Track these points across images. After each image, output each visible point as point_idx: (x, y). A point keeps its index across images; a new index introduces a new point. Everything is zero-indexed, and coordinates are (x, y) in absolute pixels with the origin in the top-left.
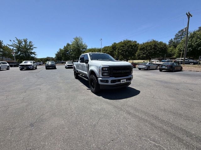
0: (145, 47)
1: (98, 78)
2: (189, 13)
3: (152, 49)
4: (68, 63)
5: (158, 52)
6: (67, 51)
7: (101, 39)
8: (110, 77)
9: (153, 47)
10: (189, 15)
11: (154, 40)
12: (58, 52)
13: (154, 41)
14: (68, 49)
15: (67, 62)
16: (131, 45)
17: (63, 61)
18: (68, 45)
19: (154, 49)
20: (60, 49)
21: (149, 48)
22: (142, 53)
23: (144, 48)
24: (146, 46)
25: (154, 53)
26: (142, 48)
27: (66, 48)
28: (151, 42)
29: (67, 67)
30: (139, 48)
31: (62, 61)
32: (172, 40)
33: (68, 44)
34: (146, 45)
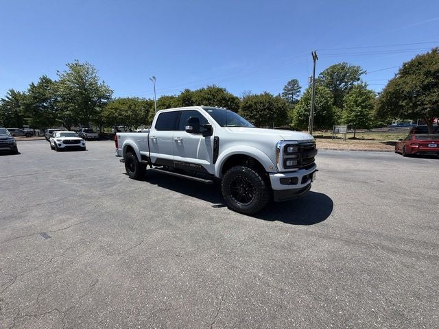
0: (253, 104)
1: (268, 173)
2: (315, 53)
3: (265, 109)
4: (62, 135)
5: (275, 116)
6: (45, 100)
7: (154, 78)
8: (300, 169)
9: (267, 105)
10: (315, 58)
11: (267, 92)
12: (3, 100)
13: (267, 95)
14: (47, 95)
15: (58, 133)
16: (224, 99)
17: (30, 128)
18: (46, 82)
19: (269, 109)
20: (12, 91)
21: (260, 107)
22: (248, 115)
23: (250, 106)
24: (255, 103)
25: (269, 117)
26: (248, 105)
27: (41, 90)
28: (261, 95)
29: (63, 146)
30: (241, 105)
31: (26, 130)
32: (280, 95)
33: (44, 78)
34: (255, 100)
